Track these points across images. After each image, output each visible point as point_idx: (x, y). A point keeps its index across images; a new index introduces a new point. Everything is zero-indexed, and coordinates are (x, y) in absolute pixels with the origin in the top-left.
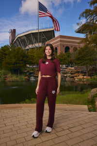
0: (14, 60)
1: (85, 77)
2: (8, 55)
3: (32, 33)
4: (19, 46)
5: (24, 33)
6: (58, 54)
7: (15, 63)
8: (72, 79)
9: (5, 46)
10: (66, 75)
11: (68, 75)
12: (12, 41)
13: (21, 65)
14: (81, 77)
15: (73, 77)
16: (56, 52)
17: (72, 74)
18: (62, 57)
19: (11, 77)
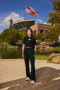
0: (11, 37)
1: (51, 47)
2: (8, 34)
3: (22, 22)
4: (14, 29)
5: (17, 21)
6: (36, 34)
7: (12, 39)
9: (7, 29)
10: (40, 46)
11: (41, 46)
13: (15, 40)
14: (48, 47)
15: (44, 47)
16: (35, 33)
17: (43, 45)
18: (39, 36)
19: (9, 46)
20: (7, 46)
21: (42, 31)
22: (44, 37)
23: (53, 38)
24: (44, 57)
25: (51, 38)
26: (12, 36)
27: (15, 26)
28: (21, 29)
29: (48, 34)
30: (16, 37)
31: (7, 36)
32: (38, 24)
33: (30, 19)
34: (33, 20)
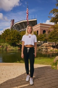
0: (12, 38)
1: (54, 49)
2: (9, 35)
3: (24, 22)
4: (16, 30)
5: (19, 21)
6: (39, 35)
7: (13, 40)
8: (46, 50)
9: (7, 29)
10: (42, 47)
11: (44, 47)
12: (12, 27)
13: (16, 41)
14: (52, 49)
15: (47, 49)
16: (38, 33)
17: (46, 47)
18: (41, 36)
19: (10, 48)
20: (7, 47)
21: (44, 31)
22: (47, 37)
23: (56, 38)
24: (47, 60)
25: (55, 39)
26: (13, 36)
27: (16, 26)
28: (22, 30)
29: (51, 35)
30: (17, 38)
31: (7, 36)
32: (41, 24)
33: (33, 19)
34: (35, 20)
